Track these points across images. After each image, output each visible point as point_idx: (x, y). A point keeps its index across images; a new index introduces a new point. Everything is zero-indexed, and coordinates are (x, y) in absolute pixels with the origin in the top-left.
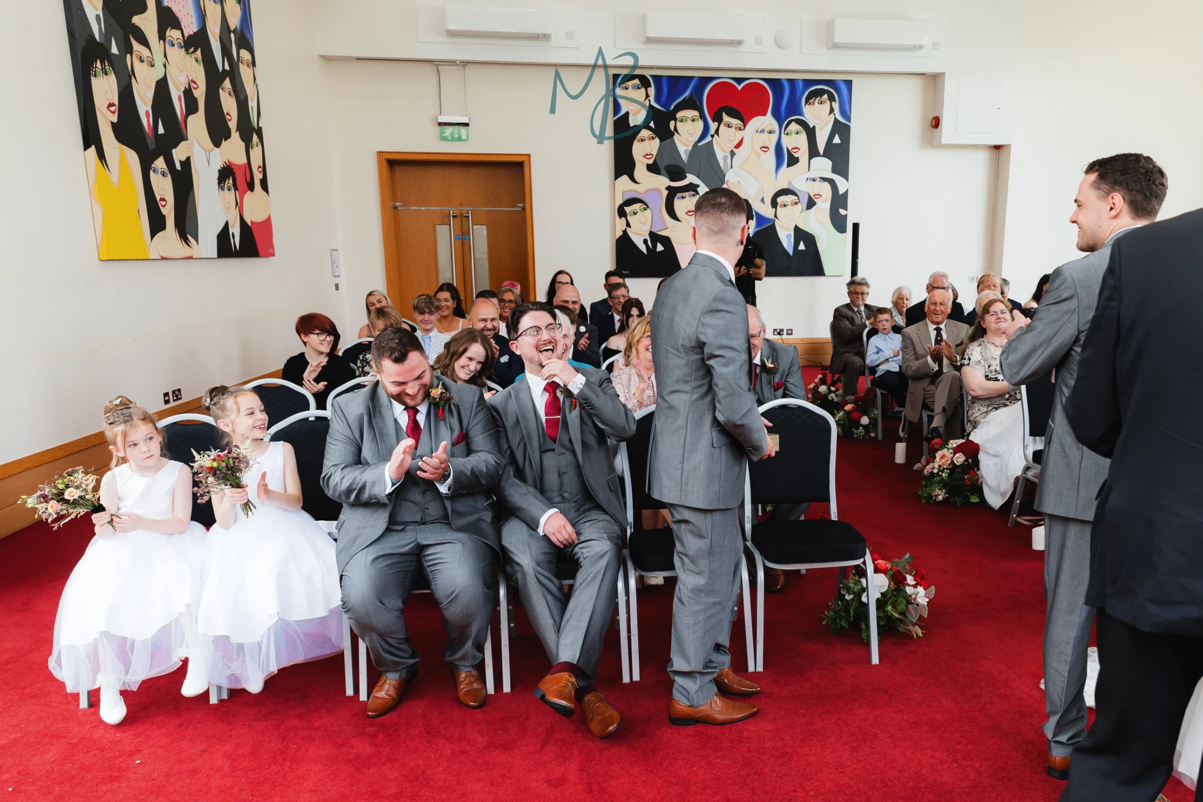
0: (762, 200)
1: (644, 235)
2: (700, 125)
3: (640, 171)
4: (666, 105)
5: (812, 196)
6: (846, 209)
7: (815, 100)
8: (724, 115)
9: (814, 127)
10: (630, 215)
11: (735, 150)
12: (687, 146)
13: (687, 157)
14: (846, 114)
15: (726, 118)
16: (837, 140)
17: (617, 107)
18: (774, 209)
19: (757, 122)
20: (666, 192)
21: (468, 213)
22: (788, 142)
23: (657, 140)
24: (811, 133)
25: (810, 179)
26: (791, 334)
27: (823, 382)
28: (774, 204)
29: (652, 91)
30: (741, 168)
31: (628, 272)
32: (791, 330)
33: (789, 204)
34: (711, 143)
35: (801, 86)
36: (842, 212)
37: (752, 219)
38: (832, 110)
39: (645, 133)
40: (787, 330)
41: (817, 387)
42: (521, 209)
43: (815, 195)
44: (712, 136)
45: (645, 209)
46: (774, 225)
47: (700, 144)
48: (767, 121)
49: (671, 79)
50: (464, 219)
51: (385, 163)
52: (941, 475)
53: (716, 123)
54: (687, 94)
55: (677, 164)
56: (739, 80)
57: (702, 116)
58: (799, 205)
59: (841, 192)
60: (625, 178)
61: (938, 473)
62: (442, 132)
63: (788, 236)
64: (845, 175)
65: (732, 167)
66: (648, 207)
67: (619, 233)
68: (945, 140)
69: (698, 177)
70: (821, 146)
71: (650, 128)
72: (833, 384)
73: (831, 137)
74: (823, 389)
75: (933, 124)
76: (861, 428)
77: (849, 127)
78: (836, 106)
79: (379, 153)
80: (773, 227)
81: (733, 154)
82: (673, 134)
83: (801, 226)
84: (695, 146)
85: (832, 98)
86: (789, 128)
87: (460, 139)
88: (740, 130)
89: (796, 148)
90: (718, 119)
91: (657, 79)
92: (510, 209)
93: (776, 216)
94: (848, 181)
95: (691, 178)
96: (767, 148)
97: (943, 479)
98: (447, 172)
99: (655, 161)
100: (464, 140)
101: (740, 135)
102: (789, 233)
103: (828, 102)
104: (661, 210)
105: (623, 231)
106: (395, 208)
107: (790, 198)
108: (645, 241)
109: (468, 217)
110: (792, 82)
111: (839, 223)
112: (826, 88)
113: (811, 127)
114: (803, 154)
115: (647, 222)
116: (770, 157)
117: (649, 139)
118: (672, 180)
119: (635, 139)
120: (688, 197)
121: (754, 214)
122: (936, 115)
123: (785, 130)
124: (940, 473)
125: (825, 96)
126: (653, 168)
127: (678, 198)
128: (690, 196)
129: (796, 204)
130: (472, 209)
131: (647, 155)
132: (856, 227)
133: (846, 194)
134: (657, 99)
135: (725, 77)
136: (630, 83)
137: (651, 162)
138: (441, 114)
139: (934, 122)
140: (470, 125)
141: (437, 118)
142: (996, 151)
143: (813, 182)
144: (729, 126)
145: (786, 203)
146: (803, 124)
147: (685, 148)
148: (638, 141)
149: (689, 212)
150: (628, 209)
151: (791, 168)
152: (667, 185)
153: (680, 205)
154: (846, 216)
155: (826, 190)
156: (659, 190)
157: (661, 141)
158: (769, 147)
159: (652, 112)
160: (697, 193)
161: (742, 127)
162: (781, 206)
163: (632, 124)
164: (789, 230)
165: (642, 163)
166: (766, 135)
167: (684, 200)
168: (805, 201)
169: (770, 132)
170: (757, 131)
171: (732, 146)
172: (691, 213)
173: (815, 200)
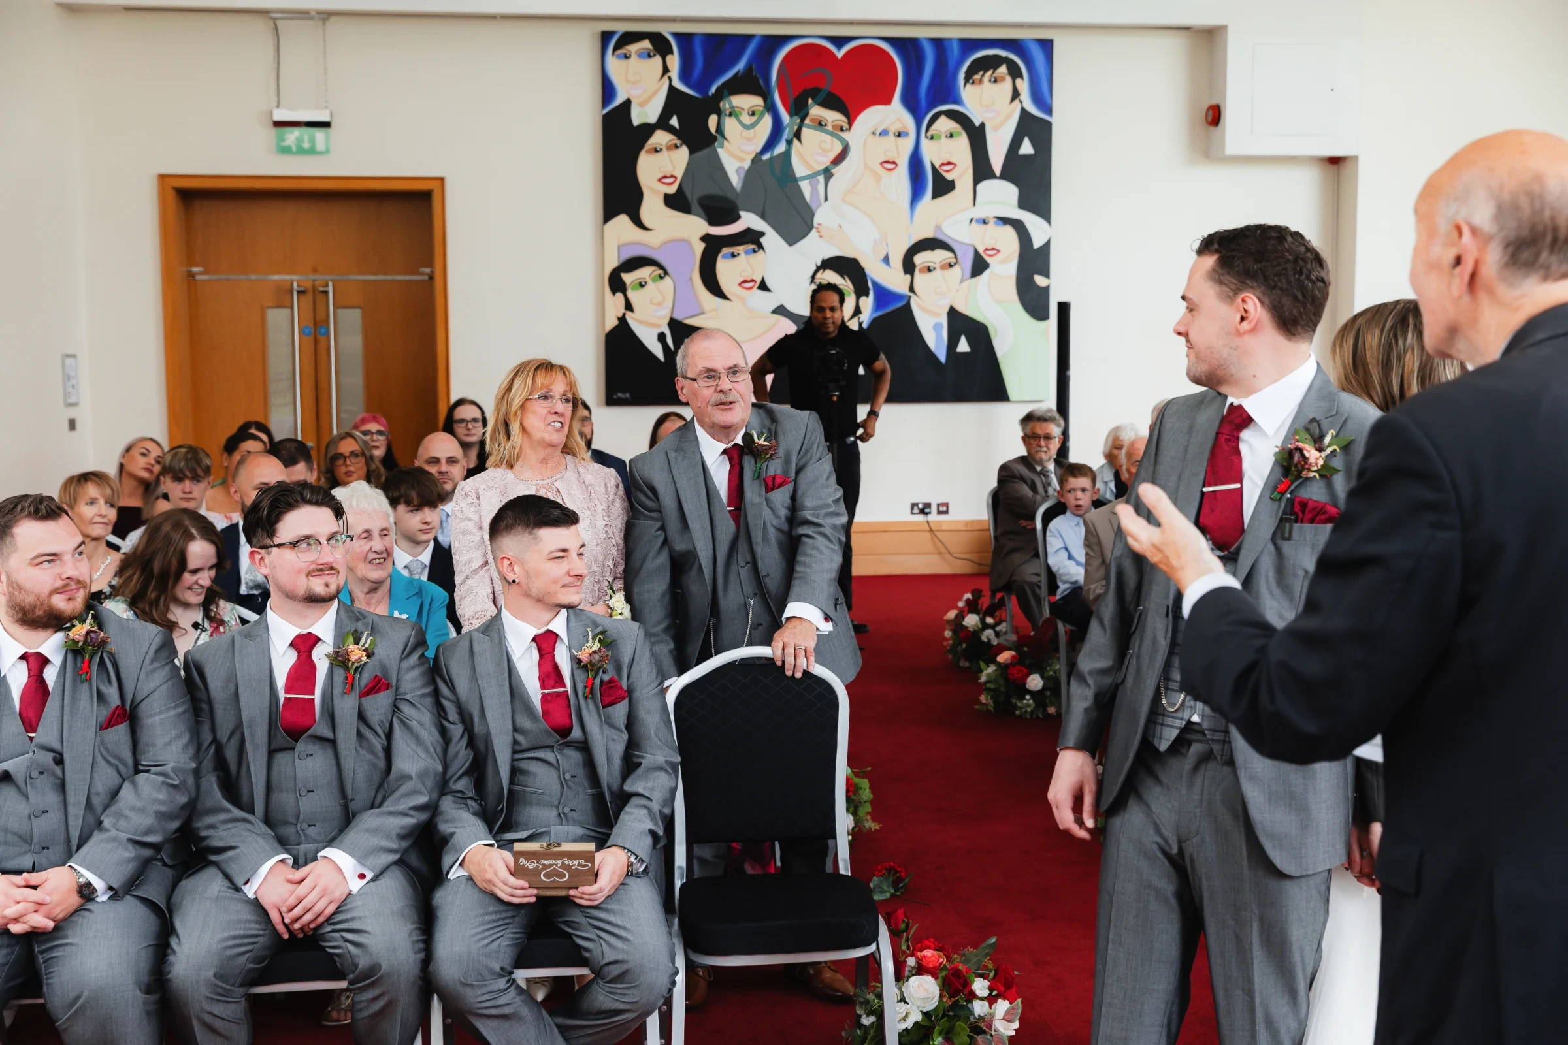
0: (886, 260)
1: (659, 326)
2: (766, 122)
3: (652, 207)
4: (703, 83)
5: (981, 251)
6: (1047, 274)
7: (983, 76)
9: (983, 125)
10: (634, 288)
12: (742, 160)
13: (741, 181)
14: (1042, 99)
15: (816, 111)
16: (1026, 148)
17: (607, 90)
18: (908, 277)
19: (872, 117)
20: (702, 245)
21: (327, 286)
22: (932, 154)
23: (684, 151)
24: (977, 136)
25: (978, 221)
26: (946, 512)
27: (972, 607)
28: (909, 266)
29: (674, 60)
30: (844, 200)
31: (628, 395)
32: (946, 505)
33: (937, 266)
34: (787, 155)
35: (955, 50)
36: (1040, 280)
37: (867, 295)
38: (1016, 94)
39: (660, 138)
40: (939, 505)
41: (961, 616)
42: (426, 278)
43: (987, 249)
44: (789, 143)
45: (661, 278)
46: (908, 304)
47: (766, 157)
48: (894, 114)
49: (711, 39)
50: (321, 297)
51: (171, 195)
55: (720, 193)
56: (840, 41)
57: (771, 108)
58: (957, 269)
60: (623, 220)
62: (281, 139)
63: (937, 327)
64: (1044, 212)
65: (826, 199)
66: (666, 273)
67: (611, 323)
68: (1231, 149)
69: (763, 216)
70: (997, 159)
71: (671, 130)
72: (990, 611)
73: (1016, 143)
74: (971, 620)
75: (1210, 119)
76: (1028, 697)
77: (1048, 126)
78: (1023, 86)
79: (163, 178)
80: (907, 310)
81: (828, 175)
82: (714, 139)
83: (961, 308)
84: (756, 160)
85: (1015, 73)
86: (935, 126)
87: (312, 151)
88: (842, 129)
89: (949, 163)
91: (685, 39)
92: (408, 278)
93: (912, 289)
94: (1049, 221)
95: (749, 220)
96: (894, 163)
98: (289, 212)
99: (680, 188)
100: (321, 153)
102: (938, 320)
103: (1008, 79)
104: (691, 278)
105: (619, 319)
106: (191, 275)
107: (940, 256)
108: (661, 337)
109: (326, 292)
110: (939, 43)
111: (1034, 302)
112: (1003, 53)
113: (977, 124)
114: (962, 173)
115: (664, 300)
116: (902, 177)
117: (669, 148)
118: (712, 222)
119: (642, 147)
120: (743, 255)
121: (870, 285)
122: (1214, 102)
123: (927, 130)
125: (1003, 69)
126: (676, 202)
127: (724, 257)
128: (747, 253)
129: (951, 266)
130: (334, 277)
131: (665, 177)
132: (1064, 308)
133: (1048, 244)
135: (813, 36)
136: (634, 48)
137: (672, 190)
138: (278, 106)
139: (1210, 113)
140: (333, 125)
141: (271, 114)
142: (1334, 167)
143: (983, 227)
144: (820, 124)
145: (932, 265)
146: (961, 119)
147: (737, 164)
148: (648, 152)
149: (745, 282)
150: (628, 278)
151: (940, 200)
152: (702, 233)
153: (728, 270)
154: (1047, 288)
155: (1008, 241)
156: (687, 242)
157: (692, 152)
158: (897, 161)
159: (674, 100)
160: (761, 247)
161: (846, 126)
162: (921, 271)
163: (636, 122)
164: (938, 315)
165: (655, 191)
166: (891, 137)
167: (736, 259)
168: (967, 261)
169: (900, 134)
170: (874, 133)
171: (826, 161)
172: (750, 284)
173: (988, 260)
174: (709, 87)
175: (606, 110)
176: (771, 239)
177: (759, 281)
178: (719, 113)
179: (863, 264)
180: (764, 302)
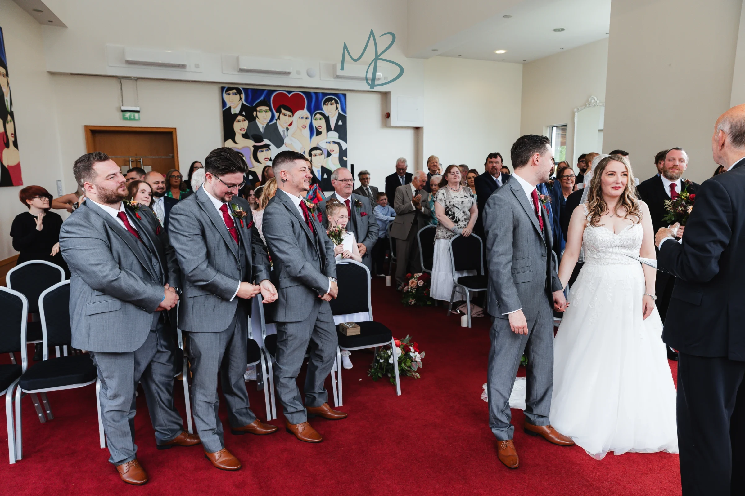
0: (304, 153)
2: (269, 114)
3: (238, 137)
5: (329, 150)
6: (346, 157)
7: (328, 103)
8: (282, 109)
9: (329, 116)
11: (289, 127)
12: (263, 124)
13: (264, 131)
14: (344, 110)
15: (283, 111)
16: (340, 123)
17: (224, 103)
18: (310, 157)
19: (299, 113)
20: (253, 148)
21: (140, 159)
22: (316, 124)
23: (247, 122)
24: (327, 119)
25: (328, 142)
28: (310, 155)
29: (243, 96)
30: (292, 136)
33: (318, 154)
34: (276, 124)
35: (321, 96)
36: (345, 159)
38: (337, 108)
39: (240, 118)
42: (172, 157)
43: (331, 150)
44: (276, 120)
47: (270, 124)
48: (304, 113)
49: (253, 90)
50: (139, 163)
51: (89, 132)
52: (412, 292)
54: (262, 98)
55: (257, 133)
56: (289, 92)
57: (271, 110)
58: (323, 156)
59: (344, 149)
60: (230, 140)
61: (411, 290)
62: (124, 116)
63: (318, 171)
64: (345, 140)
65: (287, 136)
68: (393, 124)
69: (270, 140)
70: (333, 126)
71: (243, 115)
73: (337, 122)
75: (387, 116)
77: (345, 117)
78: (339, 106)
79: (86, 127)
81: (287, 129)
82: (256, 119)
83: (324, 166)
84: (268, 124)
85: (336, 102)
86: (316, 117)
87: (134, 119)
89: (320, 127)
90: (279, 111)
91: (246, 90)
92: (166, 157)
93: (311, 161)
94: (346, 142)
95: (266, 141)
96: (305, 126)
97: (413, 293)
98: (127, 137)
99: (246, 132)
100: (137, 120)
101: (291, 119)
103: (335, 104)
104: (250, 158)
107: (318, 152)
109: (140, 161)
110: (316, 93)
111: (344, 164)
112: (333, 97)
113: (327, 116)
114: (324, 129)
116: (307, 131)
117: (243, 121)
118: (256, 142)
119: (235, 120)
120: (265, 151)
122: (387, 112)
123: (314, 117)
125: (333, 101)
126: (245, 136)
127: (260, 152)
128: (266, 150)
129: (321, 154)
130: (143, 157)
131: (242, 129)
132: (352, 166)
133: (346, 149)
134: (246, 100)
135: (282, 90)
136: (231, 92)
137: (244, 132)
138: (123, 105)
140: (141, 111)
141: (121, 108)
142: (416, 130)
143: (329, 144)
144: (285, 115)
145: (316, 154)
146: (323, 114)
147: (262, 126)
148: (237, 122)
149: (266, 158)
151: (318, 137)
152: (253, 145)
153: (261, 155)
154: (347, 161)
155: (336, 148)
156: (248, 147)
157: (249, 122)
159: (243, 107)
160: (270, 149)
161: (292, 116)
162: (314, 156)
163: (233, 113)
164: (318, 168)
165: (239, 133)
166: (304, 120)
167: (263, 152)
168: (326, 153)
169: (306, 118)
170: (299, 118)
171: (287, 125)
172: (267, 159)
173: (331, 153)
174: (253, 104)
175: (223, 110)
176: (272, 147)
177: (269, 158)
178: (256, 111)
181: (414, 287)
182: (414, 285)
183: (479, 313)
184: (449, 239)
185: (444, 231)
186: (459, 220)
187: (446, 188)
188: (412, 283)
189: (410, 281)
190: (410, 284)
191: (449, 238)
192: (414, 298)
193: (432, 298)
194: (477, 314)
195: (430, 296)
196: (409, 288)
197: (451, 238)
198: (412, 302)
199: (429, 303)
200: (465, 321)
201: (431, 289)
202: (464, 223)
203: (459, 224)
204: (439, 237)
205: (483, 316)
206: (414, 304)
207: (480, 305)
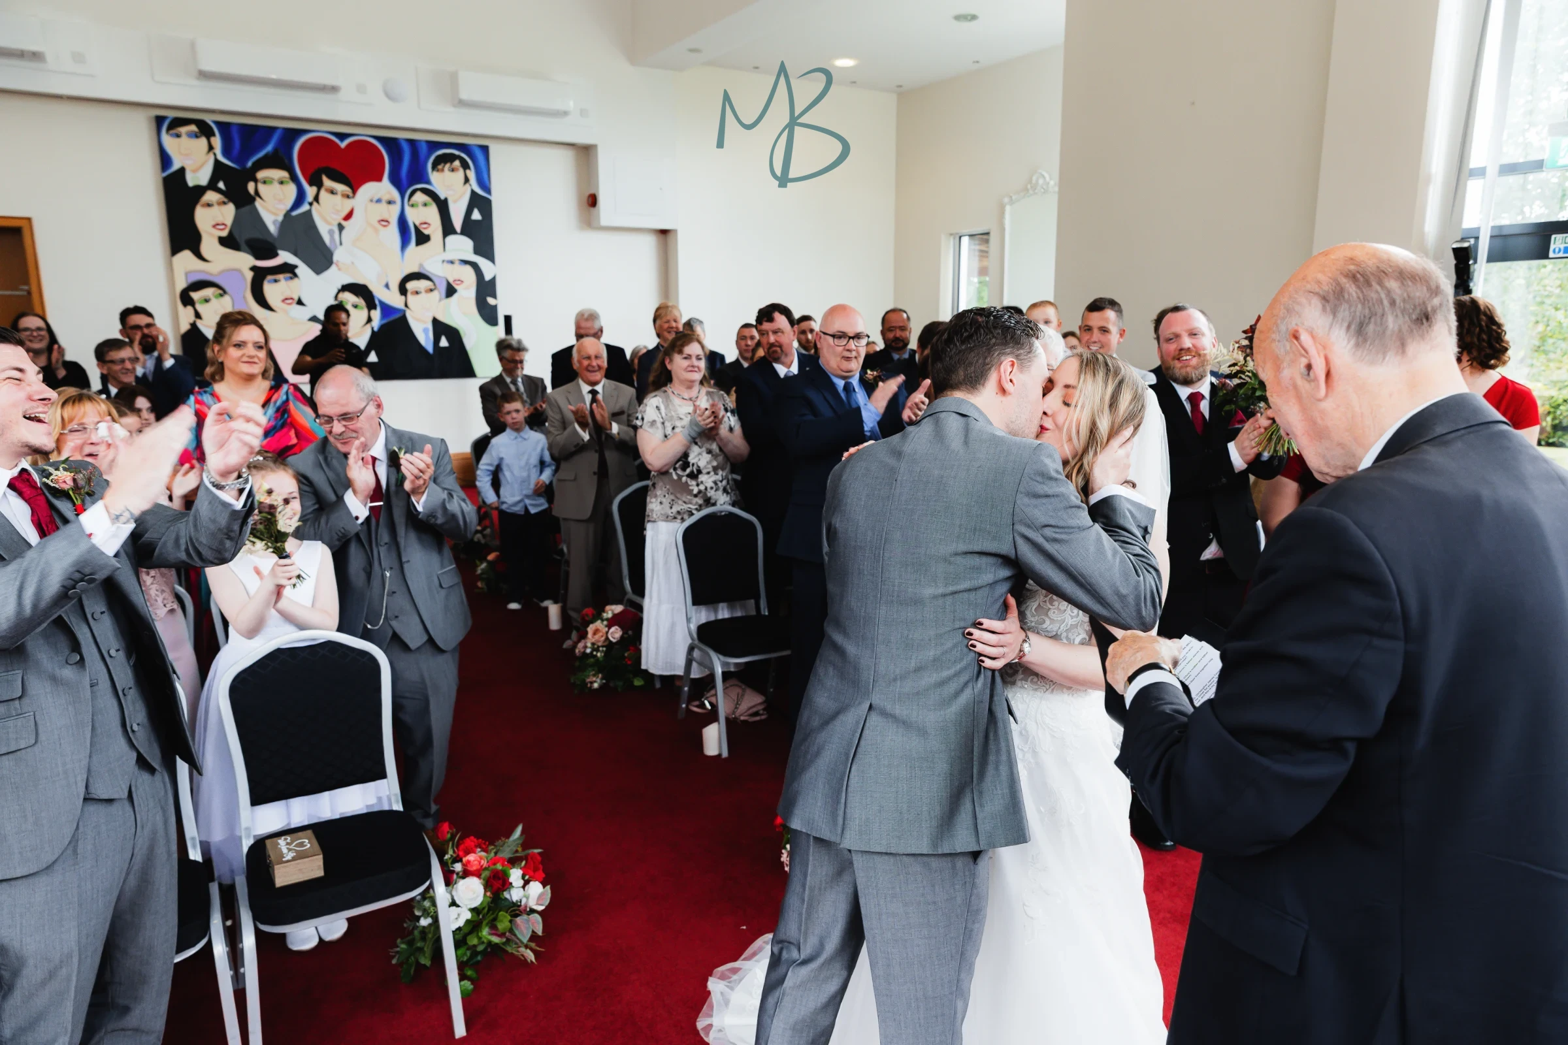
0: (387, 286)
2: (291, 190)
3: (209, 245)
4: (241, 159)
5: (451, 281)
6: (495, 297)
7: (444, 167)
8: (325, 179)
9: (446, 200)
10: (201, 303)
11: (344, 223)
12: (276, 214)
13: (277, 230)
14: (485, 184)
15: (327, 182)
16: (476, 215)
17: (165, 159)
18: (403, 297)
19: (369, 189)
20: (251, 274)
22: (414, 217)
24: (443, 206)
25: (447, 262)
28: (403, 290)
29: (217, 141)
30: (353, 245)
33: (423, 291)
34: (308, 214)
35: (424, 149)
36: (491, 301)
38: (467, 180)
39: (211, 196)
42: (25, 293)
43: (455, 281)
44: (311, 204)
45: (221, 295)
46: (404, 315)
47: (294, 213)
48: (384, 188)
49: (244, 127)
52: (596, 656)
53: (314, 189)
54: (269, 148)
55: (260, 237)
56: (342, 136)
57: (294, 178)
58: (436, 293)
59: (488, 277)
60: (186, 255)
61: (592, 652)
63: (425, 330)
64: (490, 256)
65: (341, 244)
66: (225, 292)
67: (185, 327)
68: (604, 222)
69: (296, 254)
70: (457, 222)
71: (219, 191)
73: (469, 212)
75: (590, 202)
77: (489, 202)
78: (471, 174)
80: (404, 319)
81: (341, 228)
82: (253, 200)
83: (443, 318)
84: (287, 215)
85: (465, 166)
86: (414, 198)
88: (348, 197)
89: (425, 223)
90: (316, 182)
91: (224, 127)
92: (7, 293)
93: (406, 305)
94: (494, 263)
95: (285, 257)
96: (387, 221)
97: (598, 660)
99: (230, 233)
101: (348, 205)
102: (425, 326)
103: (461, 171)
104: (244, 297)
105: (191, 324)
107: (422, 284)
110: (412, 143)
111: (488, 314)
112: (456, 152)
113: (442, 197)
114: (434, 229)
116: (392, 233)
117: (219, 204)
118: (258, 257)
119: (197, 203)
120: (283, 281)
121: (377, 302)
122: (592, 192)
123: (409, 200)
124: (595, 653)
125: (457, 163)
126: (228, 242)
127: (269, 282)
128: (286, 279)
129: (431, 290)
131: (218, 224)
132: (508, 319)
133: (493, 280)
134: (226, 152)
135: (322, 131)
136: (183, 130)
137: (225, 234)
139: (590, 200)
142: (662, 236)
143: (450, 266)
144: (332, 192)
145: (418, 290)
146: (431, 194)
147: (273, 218)
148: (203, 206)
149: (286, 299)
150: (195, 295)
151: (421, 248)
152: (251, 265)
153: (273, 290)
154: (495, 307)
155: (469, 275)
156: (239, 271)
157: (238, 207)
158: (389, 220)
159: (219, 170)
160: (295, 275)
161: (351, 195)
162: (412, 294)
163: (190, 184)
164: (425, 323)
165: (211, 234)
166: (384, 205)
167: (278, 284)
168: (442, 288)
169: (390, 202)
170: (371, 201)
171: (339, 218)
172: (290, 301)
173: (456, 287)
174: (247, 159)
175: (165, 174)
176: (303, 269)
177: (296, 299)
179: (372, 288)
180: (303, 313)
181: (600, 644)
182: (600, 639)
183: (755, 710)
184: (679, 521)
185: (664, 500)
186: (699, 472)
187: (662, 394)
188: (596, 632)
189: (591, 629)
190: (590, 635)
191: (679, 517)
192: (599, 671)
193: (646, 671)
194: (751, 711)
195: (643, 667)
196: (586, 646)
197: (683, 520)
198: (595, 682)
199: (638, 682)
200: (713, 740)
201: (644, 647)
202: (715, 478)
203: (700, 480)
204: (654, 516)
205: (763, 717)
206: (601, 687)
207: (759, 689)
